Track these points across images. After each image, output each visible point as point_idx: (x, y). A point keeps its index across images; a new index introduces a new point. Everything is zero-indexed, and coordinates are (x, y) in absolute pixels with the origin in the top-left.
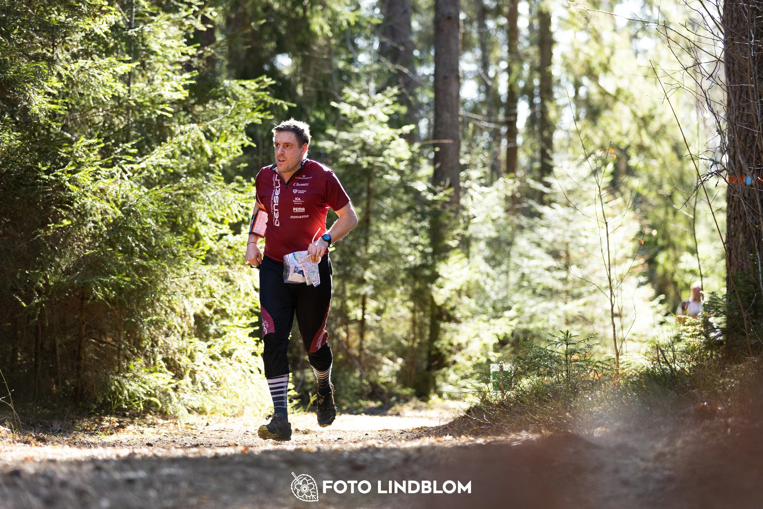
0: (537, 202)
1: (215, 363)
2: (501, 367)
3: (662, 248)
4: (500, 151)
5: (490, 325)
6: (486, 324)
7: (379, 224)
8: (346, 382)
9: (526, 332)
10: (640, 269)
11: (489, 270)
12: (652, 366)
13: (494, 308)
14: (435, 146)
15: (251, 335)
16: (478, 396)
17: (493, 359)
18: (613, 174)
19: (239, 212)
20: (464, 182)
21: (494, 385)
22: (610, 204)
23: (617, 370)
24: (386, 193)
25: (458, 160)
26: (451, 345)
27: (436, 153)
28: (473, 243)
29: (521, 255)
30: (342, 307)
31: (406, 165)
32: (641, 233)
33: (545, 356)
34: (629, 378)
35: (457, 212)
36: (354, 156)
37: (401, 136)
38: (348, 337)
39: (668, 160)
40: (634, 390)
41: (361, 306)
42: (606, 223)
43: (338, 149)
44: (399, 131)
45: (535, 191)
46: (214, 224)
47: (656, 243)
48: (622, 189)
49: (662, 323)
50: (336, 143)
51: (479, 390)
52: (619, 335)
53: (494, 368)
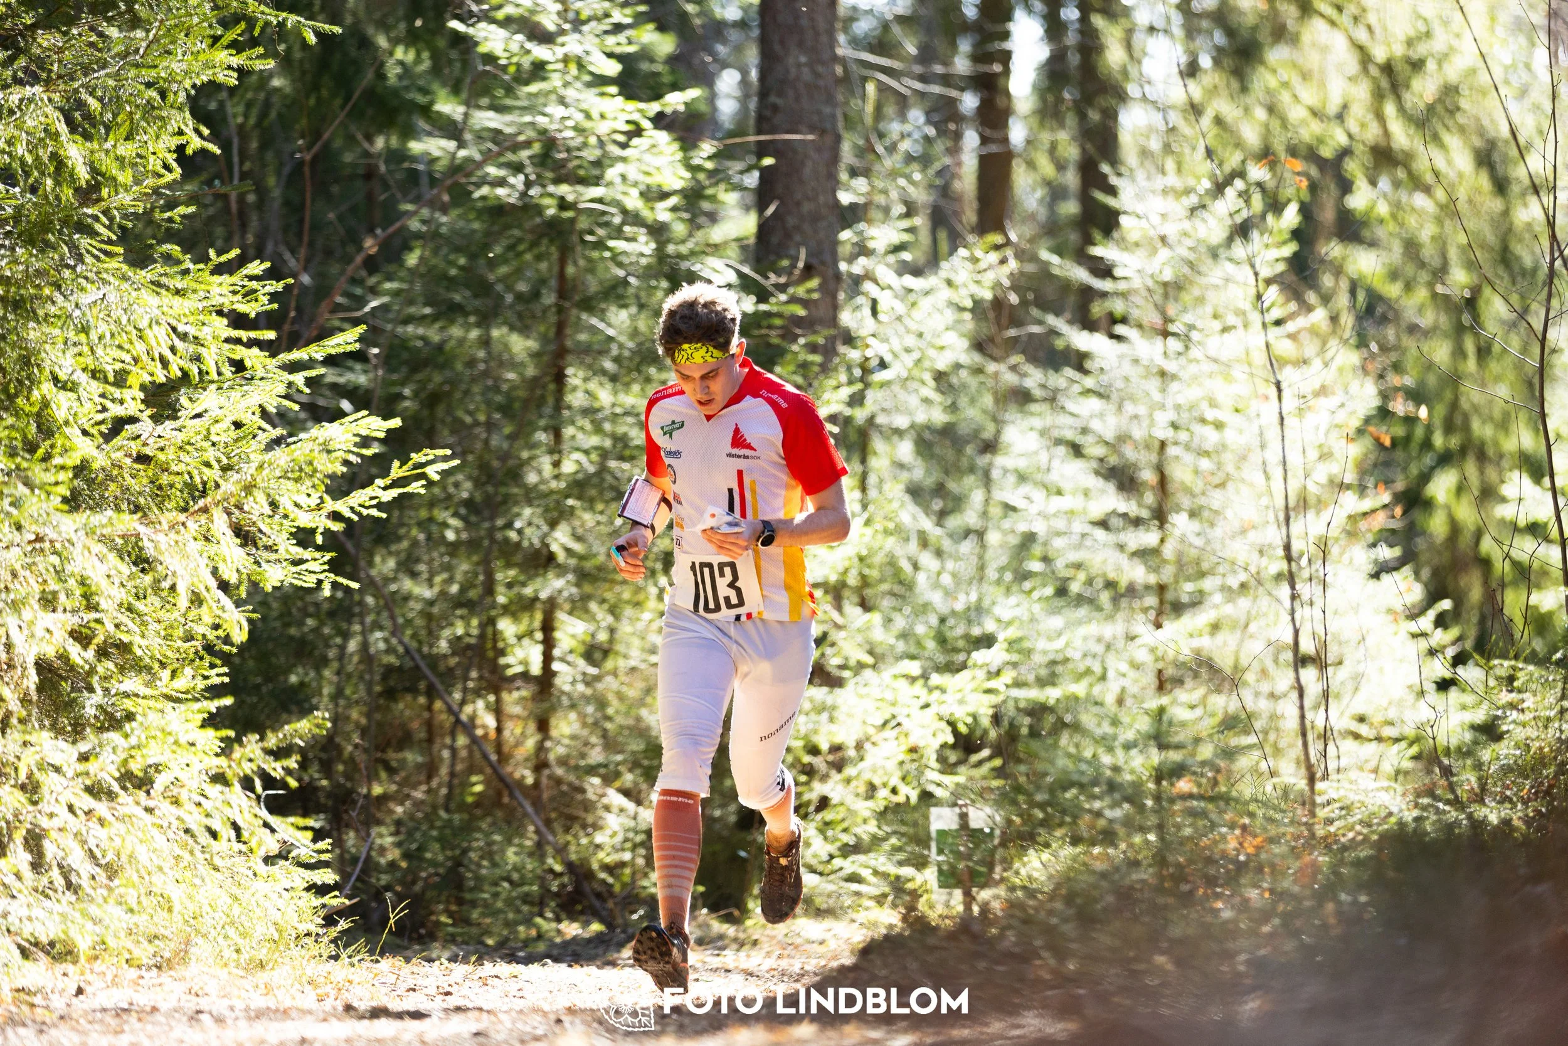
0: (1070, 322)
1: (102, 808)
2: (964, 817)
3: (1445, 459)
4: (959, 164)
5: (930, 690)
6: (918, 688)
7: (592, 386)
8: (495, 865)
9: (1038, 711)
10: (1380, 521)
11: (927, 524)
12: (1416, 813)
13: (942, 640)
14: (762, 150)
15: (212, 721)
16: (894, 906)
17: (939, 792)
18: (1296, 234)
19: (173, 349)
20: (851, 259)
21: (941, 872)
22: (1290, 327)
23: (1309, 826)
24: (615, 292)
25: (834, 193)
26: (814, 751)
27: (765, 172)
28: (878, 444)
29: (1022, 478)
30: (482, 636)
31: (674, 209)
32: (1384, 413)
33: (1095, 782)
34: (1345, 848)
35: (828, 351)
36: (518, 181)
37: (660, 121)
38: (499, 730)
39: (1462, 194)
40: (1361, 886)
41: (539, 636)
42: (1278, 385)
43: (468, 160)
44: (654, 108)
45: (1066, 286)
46: (96, 387)
47: (1427, 444)
48: (1327, 281)
49: (1444, 685)
50: (462, 145)
51: (898, 886)
52: (1317, 719)
53: (942, 819)
